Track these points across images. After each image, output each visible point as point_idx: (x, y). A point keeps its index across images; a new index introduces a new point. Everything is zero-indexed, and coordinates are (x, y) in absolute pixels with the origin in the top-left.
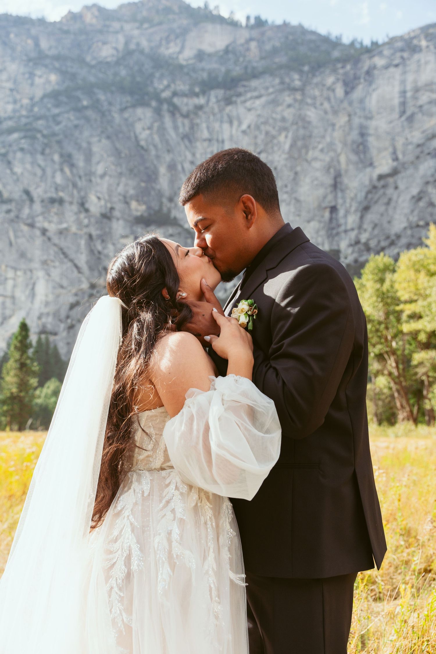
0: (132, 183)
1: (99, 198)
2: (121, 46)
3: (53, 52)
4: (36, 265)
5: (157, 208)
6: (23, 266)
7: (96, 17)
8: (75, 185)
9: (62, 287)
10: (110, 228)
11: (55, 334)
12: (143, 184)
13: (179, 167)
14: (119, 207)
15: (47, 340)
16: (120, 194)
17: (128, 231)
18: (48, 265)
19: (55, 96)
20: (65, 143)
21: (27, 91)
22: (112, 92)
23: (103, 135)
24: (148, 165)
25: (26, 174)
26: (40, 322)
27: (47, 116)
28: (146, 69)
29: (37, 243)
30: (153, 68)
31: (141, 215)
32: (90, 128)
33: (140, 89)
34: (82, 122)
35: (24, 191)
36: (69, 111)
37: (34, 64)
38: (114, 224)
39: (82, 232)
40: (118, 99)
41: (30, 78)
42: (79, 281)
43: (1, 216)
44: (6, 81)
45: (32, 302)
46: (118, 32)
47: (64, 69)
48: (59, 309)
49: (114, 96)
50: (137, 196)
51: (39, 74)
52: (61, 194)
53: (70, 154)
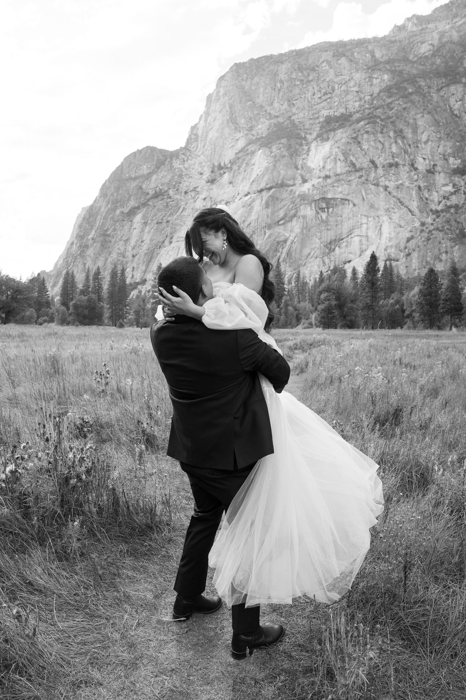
0: (449, 144)
1: (424, 159)
2: (436, 42)
3: (385, 58)
4: (381, 212)
6: (373, 214)
7: (416, 24)
8: (406, 152)
9: (400, 226)
10: (434, 180)
11: (398, 260)
12: (458, 144)
14: (440, 163)
15: (391, 265)
16: (440, 154)
17: (448, 181)
18: (390, 211)
19: (388, 90)
20: (397, 123)
21: (368, 90)
22: (430, 78)
23: (425, 112)
24: (461, 128)
25: (371, 149)
26: (386, 253)
27: (383, 106)
28: (457, 54)
29: (381, 196)
30: (462, 52)
31: (458, 167)
32: (415, 108)
33: (453, 71)
34: (409, 104)
35: (370, 161)
36: (399, 99)
37: (372, 70)
38: (437, 177)
39: (414, 185)
40: (435, 82)
41: (370, 80)
42: (413, 221)
43: (356, 181)
44: (354, 87)
45: (380, 239)
46: (433, 31)
47: (393, 69)
48: (399, 243)
49: (432, 81)
50: (454, 153)
51: (376, 76)
52: (397, 160)
53: (402, 129)
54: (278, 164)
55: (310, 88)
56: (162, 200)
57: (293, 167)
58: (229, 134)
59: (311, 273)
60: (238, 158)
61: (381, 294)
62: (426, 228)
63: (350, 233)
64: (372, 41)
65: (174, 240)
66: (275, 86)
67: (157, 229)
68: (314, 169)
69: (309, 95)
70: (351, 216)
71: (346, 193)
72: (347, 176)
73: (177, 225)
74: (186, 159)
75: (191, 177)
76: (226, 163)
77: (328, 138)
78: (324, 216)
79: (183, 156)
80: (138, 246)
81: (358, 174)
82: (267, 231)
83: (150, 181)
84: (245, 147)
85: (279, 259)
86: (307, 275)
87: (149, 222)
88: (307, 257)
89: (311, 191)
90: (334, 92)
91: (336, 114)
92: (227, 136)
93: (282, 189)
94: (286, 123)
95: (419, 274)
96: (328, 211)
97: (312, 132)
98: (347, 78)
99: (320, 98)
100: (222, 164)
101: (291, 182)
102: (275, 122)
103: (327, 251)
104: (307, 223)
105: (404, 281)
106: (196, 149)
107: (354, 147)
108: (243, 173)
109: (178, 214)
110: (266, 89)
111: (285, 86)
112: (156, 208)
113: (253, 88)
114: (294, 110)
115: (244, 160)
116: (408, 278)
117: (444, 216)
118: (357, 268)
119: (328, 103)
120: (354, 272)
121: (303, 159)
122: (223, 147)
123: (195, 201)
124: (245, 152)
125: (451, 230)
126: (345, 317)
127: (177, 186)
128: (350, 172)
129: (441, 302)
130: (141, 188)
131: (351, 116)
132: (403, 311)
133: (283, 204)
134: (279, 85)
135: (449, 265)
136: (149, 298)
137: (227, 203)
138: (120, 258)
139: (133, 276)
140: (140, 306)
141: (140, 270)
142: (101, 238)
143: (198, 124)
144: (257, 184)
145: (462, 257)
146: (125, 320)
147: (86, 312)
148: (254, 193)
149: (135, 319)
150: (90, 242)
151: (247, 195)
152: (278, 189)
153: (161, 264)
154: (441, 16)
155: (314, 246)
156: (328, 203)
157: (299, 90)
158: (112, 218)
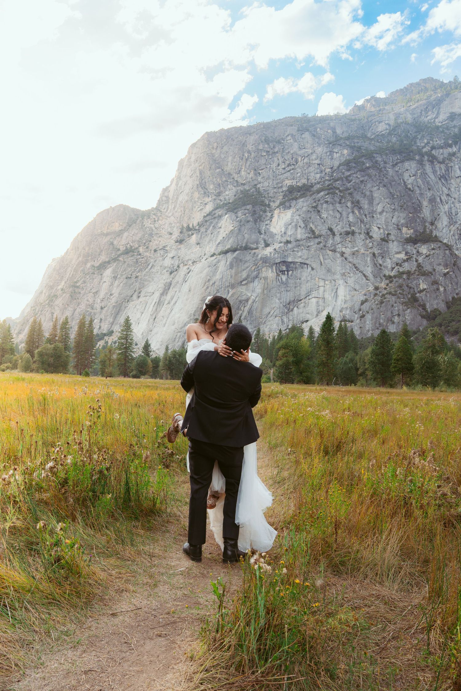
0: (403, 215)
1: (379, 228)
2: (392, 122)
3: (346, 135)
4: (338, 276)
5: (421, 231)
6: (330, 278)
7: (374, 106)
8: (362, 221)
9: (355, 290)
10: (388, 248)
11: (352, 322)
12: (411, 215)
13: (438, 200)
14: (394, 232)
15: (346, 325)
16: (394, 224)
17: (400, 249)
18: (345, 276)
19: (347, 164)
20: (355, 195)
21: (329, 163)
22: (386, 155)
23: (381, 185)
24: (414, 201)
25: (329, 218)
26: (341, 314)
27: (342, 178)
28: (411, 134)
29: (338, 262)
30: (416, 132)
31: (410, 236)
32: (371, 181)
33: (407, 149)
34: (366, 178)
35: (328, 229)
36: (357, 172)
37: (333, 145)
38: (391, 245)
39: (368, 252)
40: (391, 158)
41: (330, 154)
42: (367, 286)
43: (314, 246)
44: (316, 160)
45: (336, 301)
46: (389, 113)
47: (353, 145)
48: (353, 305)
49: (388, 157)
50: (407, 223)
51: (336, 151)
52: (353, 228)
53: (358, 200)
54: (243, 228)
55: (276, 159)
56: (132, 256)
57: (257, 231)
58: (199, 198)
59: (270, 331)
60: (206, 221)
61: (336, 352)
62: (380, 292)
63: (307, 295)
64: (334, 118)
65: (142, 294)
66: (243, 155)
67: (126, 283)
68: (276, 234)
69: (274, 166)
70: (309, 278)
71: (305, 258)
72: (306, 242)
73: (146, 280)
74: (156, 219)
75: (161, 236)
76: (195, 225)
77: (290, 206)
78: (284, 278)
79: (154, 217)
80: (106, 298)
81: (317, 240)
82: (230, 290)
83: (122, 238)
84: (212, 211)
85: (241, 317)
86: (267, 333)
87: (119, 276)
88: (267, 316)
89: (272, 255)
90: (296, 163)
91: (298, 184)
92: (196, 200)
93: (245, 251)
94: (251, 191)
95: (372, 334)
96: (288, 274)
97: (275, 200)
98: (310, 151)
99: (284, 169)
100: (191, 226)
102: (242, 189)
103: (286, 311)
104: (268, 284)
105: (358, 341)
106: (167, 210)
107: (314, 215)
108: (210, 235)
109: (147, 270)
110: (234, 158)
111: (252, 156)
112: (126, 264)
113: (223, 156)
114: (260, 179)
115: (211, 223)
116: (362, 338)
117: (396, 281)
118: (314, 327)
119: (291, 174)
120: (311, 331)
121: (267, 225)
122: (192, 209)
123: (164, 259)
124: (212, 216)
125: (403, 295)
126: (301, 373)
127: (147, 243)
128: (309, 238)
129: (392, 361)
130: (112, 244)
131: (312, 186)
132: (357, 369)
133: (246, 265)
134: (246, 155)
135: (400, 327)
136: (115, 349)
137: (194, 262)
138: (89, 309)
139: (100, 327)
140: (106, 356)
141: (107, 322)
142: (71, 289)
143: (169, 187)
144: (223, 246)
145: (413, 320)
146: (90, 369)
147: (51, 360)
148: (220, 254)
149: (101, 369)
150: (60, 292)
151: (212, 256)
152: (242, 252)
153: (128, 317)
154: (396, 100)
155: (274, 306)
156: (288, 267)
157: (265, 161)
158: (82, 270)
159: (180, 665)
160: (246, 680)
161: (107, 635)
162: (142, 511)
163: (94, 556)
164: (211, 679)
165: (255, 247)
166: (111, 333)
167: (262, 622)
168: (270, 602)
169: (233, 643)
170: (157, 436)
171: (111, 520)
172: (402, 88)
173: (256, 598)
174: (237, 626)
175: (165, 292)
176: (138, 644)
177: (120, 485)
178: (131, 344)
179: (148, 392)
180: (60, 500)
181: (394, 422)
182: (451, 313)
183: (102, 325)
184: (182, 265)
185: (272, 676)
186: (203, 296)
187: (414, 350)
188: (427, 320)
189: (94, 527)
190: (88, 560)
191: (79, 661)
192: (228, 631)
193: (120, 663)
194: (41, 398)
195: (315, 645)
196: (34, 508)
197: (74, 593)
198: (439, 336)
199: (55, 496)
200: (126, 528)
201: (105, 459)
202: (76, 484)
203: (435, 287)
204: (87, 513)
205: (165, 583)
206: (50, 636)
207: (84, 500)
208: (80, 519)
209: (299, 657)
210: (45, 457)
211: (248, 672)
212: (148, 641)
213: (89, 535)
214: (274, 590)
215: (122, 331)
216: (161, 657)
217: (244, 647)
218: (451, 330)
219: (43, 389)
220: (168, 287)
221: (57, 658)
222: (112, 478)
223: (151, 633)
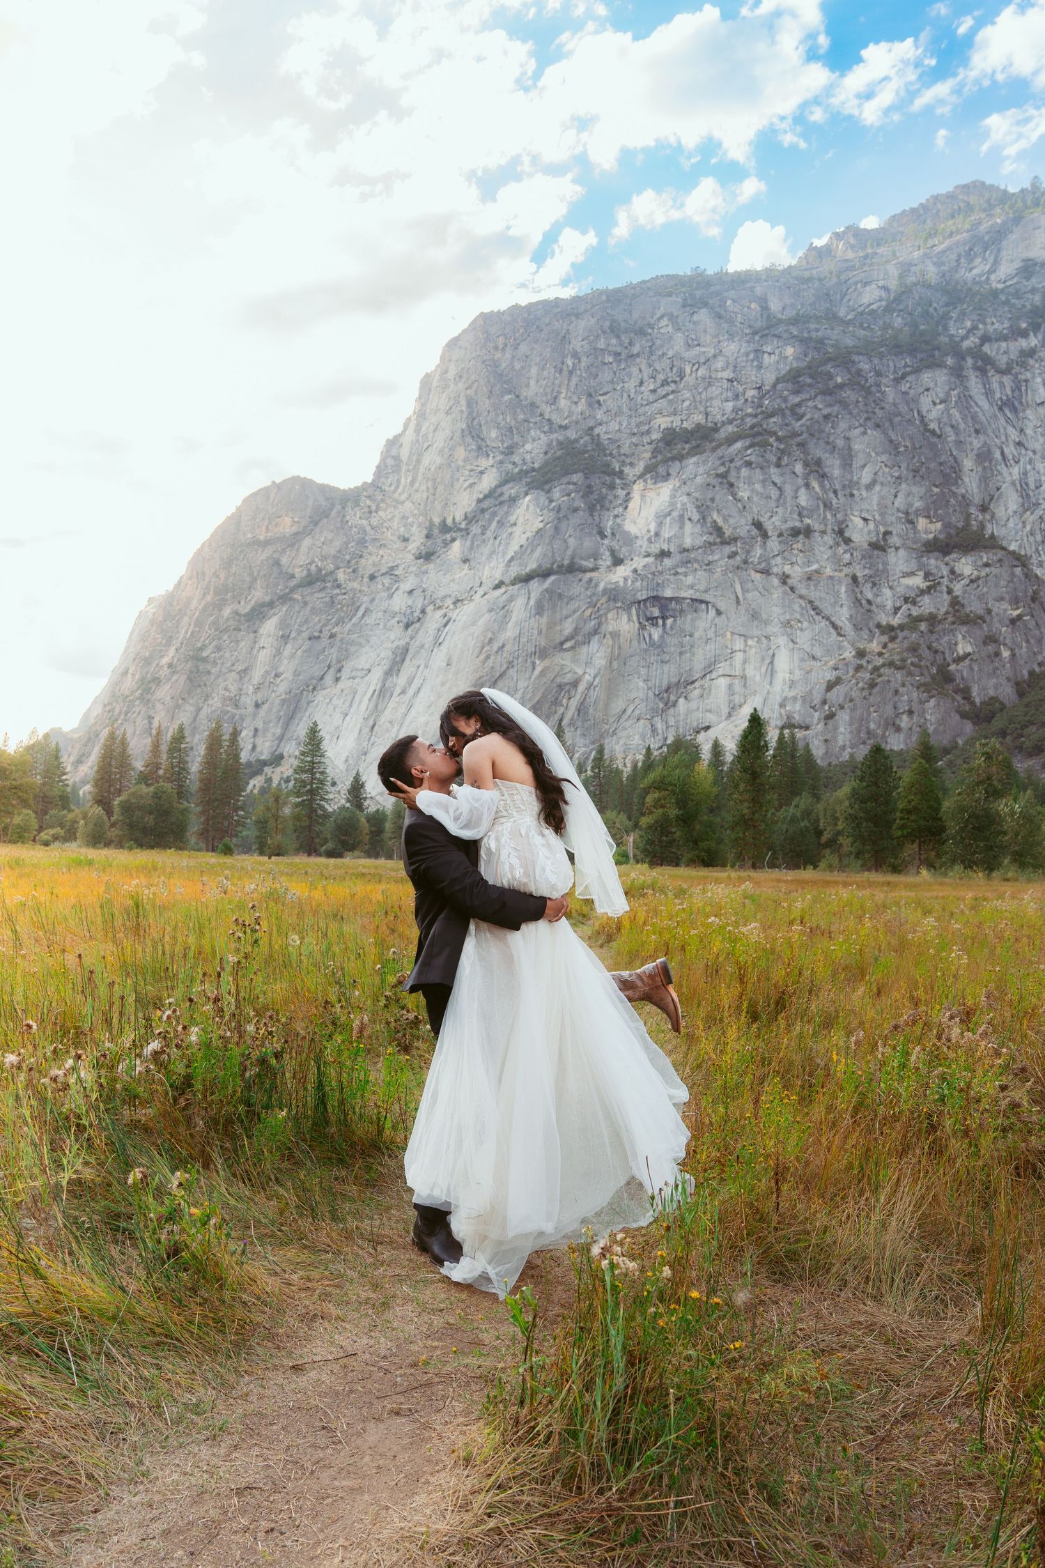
0: (918, 490)
1: (865, 520)
2: (893, 284)
3: (790, 313)
4: (774, 629)
5: (960, 525)
6: (756, 632)
7: (852, 247)
8: (828, 505)
9: (814, 658)
10: (885, 564)
11: (807, 728)
12: (936, 490)
13: (998, 455)
14: (898, 529)
15: (793, 736)
16: (898, 510)
17: (913, 566)
18: (791, 627)
19: (793, 378)
20: (811, 446)
21: (753, 378)
22: (881, 356)
23: (869, 424)
24: (943, 458)
25: (755, 499)
26: (783, 711)
27: (782, 410)
28: (935, 309)
29: (775, 596)
30: (947, 305)
31: (935, 538)
32: (848, 417)
33: (927, 343)
34: (836, 408)
35: (753, 524)
36: (816, 396)
37: (762, 337)
38: (892, 557)
39: (842, 574)
40: (891, 364)
41: (756, 358)
42: (840, 648)
43: (722, 563)
44: (723, 370)
45: (771, 683)
46: (887, 262)
47: (806, 335)
48: (811, 691)
49: (884, 361)
50: (927, 509)
51: (769, 349)
52: (808, 521)
53: (819, 459)
54: (564, 525)
55: (634, 370)
56: (321, 590)
57: (594, 532)
58: (466, 460)
59: (626, 751)
60: (483, 511)
61: (772, 796)
62: (868, 662)
63: (708, 671)
64: (764, 277)
65: (345, 674)
66: (563, 363)
67: (308, 650)
68: (637, 537)
69: (631, 385)
70: (711, 634)
71: (702, 588)
72: (705, 552)
73: (352, 643)
74: (374, 508)
75: (384, 545)
76: (458, 519)
77: (669, 475)
78: (656, 633)
79: (368, 502)
80: (267, 684)
81: (728, 550)
82: (538, 662)
83: (298, 550)
84: (496, 487)
85: (561, 720)
86: (620, 756)
87: (293, 635)
88: (620, 717)
89: (629, 582)
90: (682, 379)
91: (685, 425)
92: (461, 463)
93: (570, 577)
94: (582, 442)
95: (852, 756)
96: (664, 625)
97: (636, 461)
98: (711, 351)
99: (654, 391)
100: (449, 522)
101: (589, 564)
102: (561, 438)
103: (661, 705)
104: (620, 647)
105: (822, 770)
106: (397, 488)
107: (721, 495)
108: (492, 540)
109: (354, 620)
110: (543, 369)
111: (583, 364)
112: (308, 608)
113: (517, 366)
114: (600, 415)
115: (494, 514)
116: (830, 764)
117: (905, 638)
118: (722, 742)
119: (670, 402)
120: (717, 749)
121: (616, 516)
122: (452, 485)
123: (391, 596)
124: (496, 498)
125: (920, 667)
126: (696, 843)
127: (353, 562)
128: (710, 544)
129: (898, 814)
130: (277, 563)
131: (716, 429)
132: (819, 833)
133: (572, 606)
134: (569, 362)
135: (914, 739)
136: (288, 795)
137: (457, 602)
138: (229, 709)
139: (254, 747)
140: (268, 809)
141: (269, 736)
142: (190, 664)
143: (400, 435)
144: (520, 565)
145: (943, 721)
146: (234, 840)
147: (150, 820)
148: (513, 583)
149: (257, 837)
150: (165, 672)
151: (497, 587)
152: (562, 577)
153: (315, 724)
154: (902, 233)
155: (634, 695)
156: (663, 609)
157: (612, 374)
158: (213, 623)
159: (443, 1474)
160: (586, 1506)
161: (282, 1411)
162: (353, 1146)
163: (252, 1243)
164: (509, 1505)
165: (591, 566)
166: (277, 759)
167: (619, 1382)
168: (636, 1341)
169: (556, 1428)
170: (383, 981)
171: (286, 1165)
172: (915, 206)
173: (606, 1331)
174: (564, 1391)
175: (394, 668)
176: (350, 1431)
177: (306, 1089)
178: (322, 782)
179: (360, 888)
180: (176, 1122)
181: (901, 948)
182: (1027, 706)
183: (259, 741)
184: (431, 607)
185: (642, 1499)
186: (478, 675)
187: (945, 791)
188: (974, 724)
189: (250, 1180)
190: (239, 1250)
191: (224, 1468)
192: (544, 1401)
193: (312, 1472)
194: (130, 902)
195: (735, 1432)
196: (120, 1140)
197: (211, 1322)
198: (1000, 758)
199: (165, 1114)
200: (320, 1182)
201: (270, 1033)
202: (210, 1088)
203: (991, 648)
204: (235, 1151)
205: (407, 1300)
206: (160, 1415)
207: (229, 1122)
208: (219, 1162)
209: (700, 1458)
210: (143, 1031)
211: (589, 1489)
212: (371, 1425)
213: (239, 1198)
214: (644, 1313)
215: (303, 754)
216: (400, 1459)
217: (581, 1435)
218: (1028, 744)
219: (134, 882)
220: (400, 657)
221: (177, 1462)
222: (288, 1075)
223: (378, 1406)
